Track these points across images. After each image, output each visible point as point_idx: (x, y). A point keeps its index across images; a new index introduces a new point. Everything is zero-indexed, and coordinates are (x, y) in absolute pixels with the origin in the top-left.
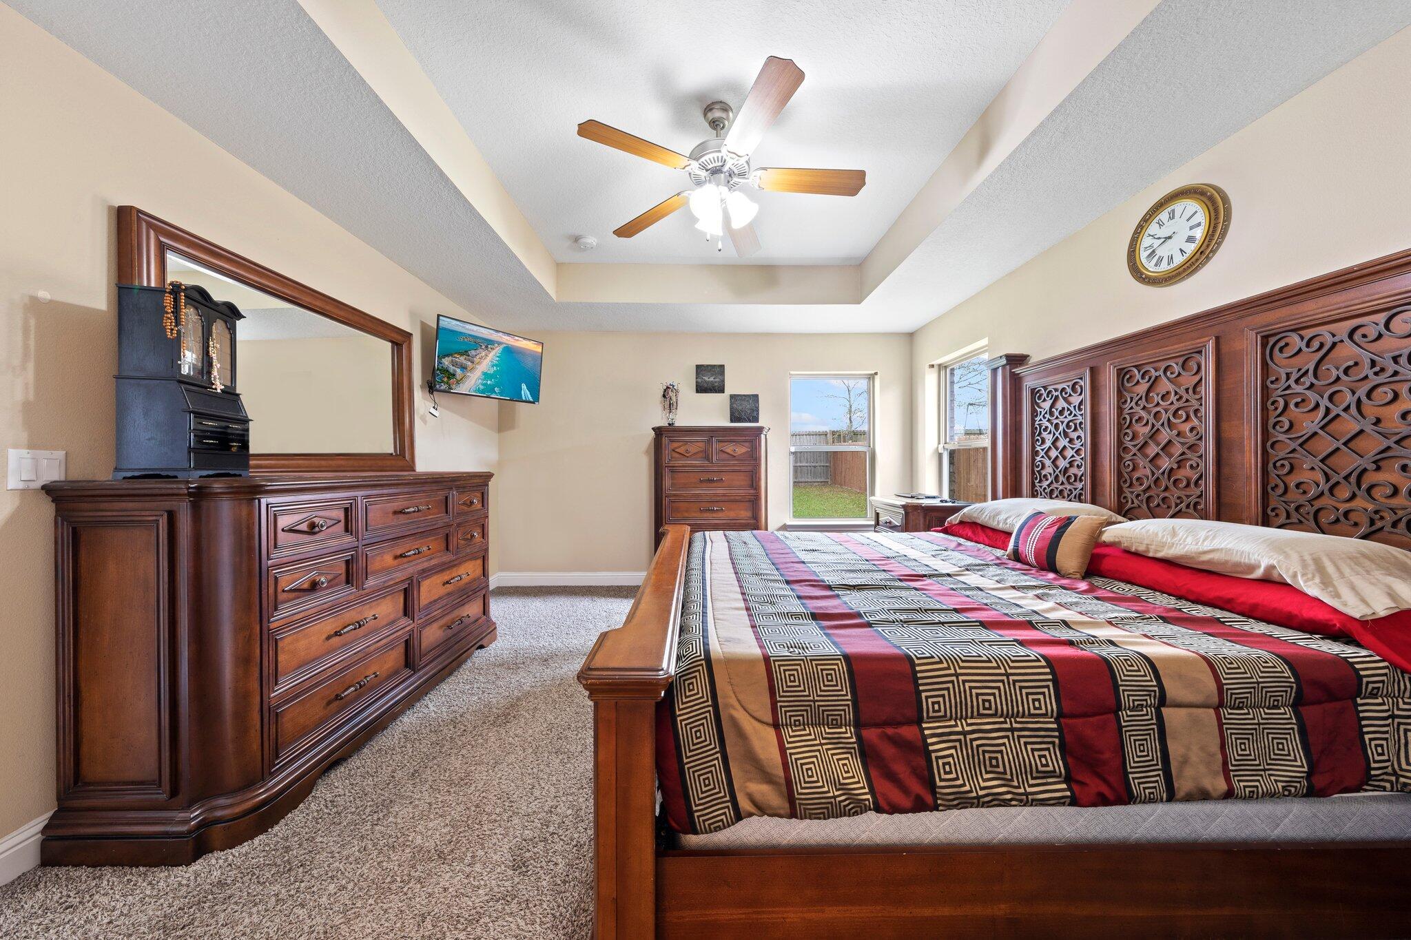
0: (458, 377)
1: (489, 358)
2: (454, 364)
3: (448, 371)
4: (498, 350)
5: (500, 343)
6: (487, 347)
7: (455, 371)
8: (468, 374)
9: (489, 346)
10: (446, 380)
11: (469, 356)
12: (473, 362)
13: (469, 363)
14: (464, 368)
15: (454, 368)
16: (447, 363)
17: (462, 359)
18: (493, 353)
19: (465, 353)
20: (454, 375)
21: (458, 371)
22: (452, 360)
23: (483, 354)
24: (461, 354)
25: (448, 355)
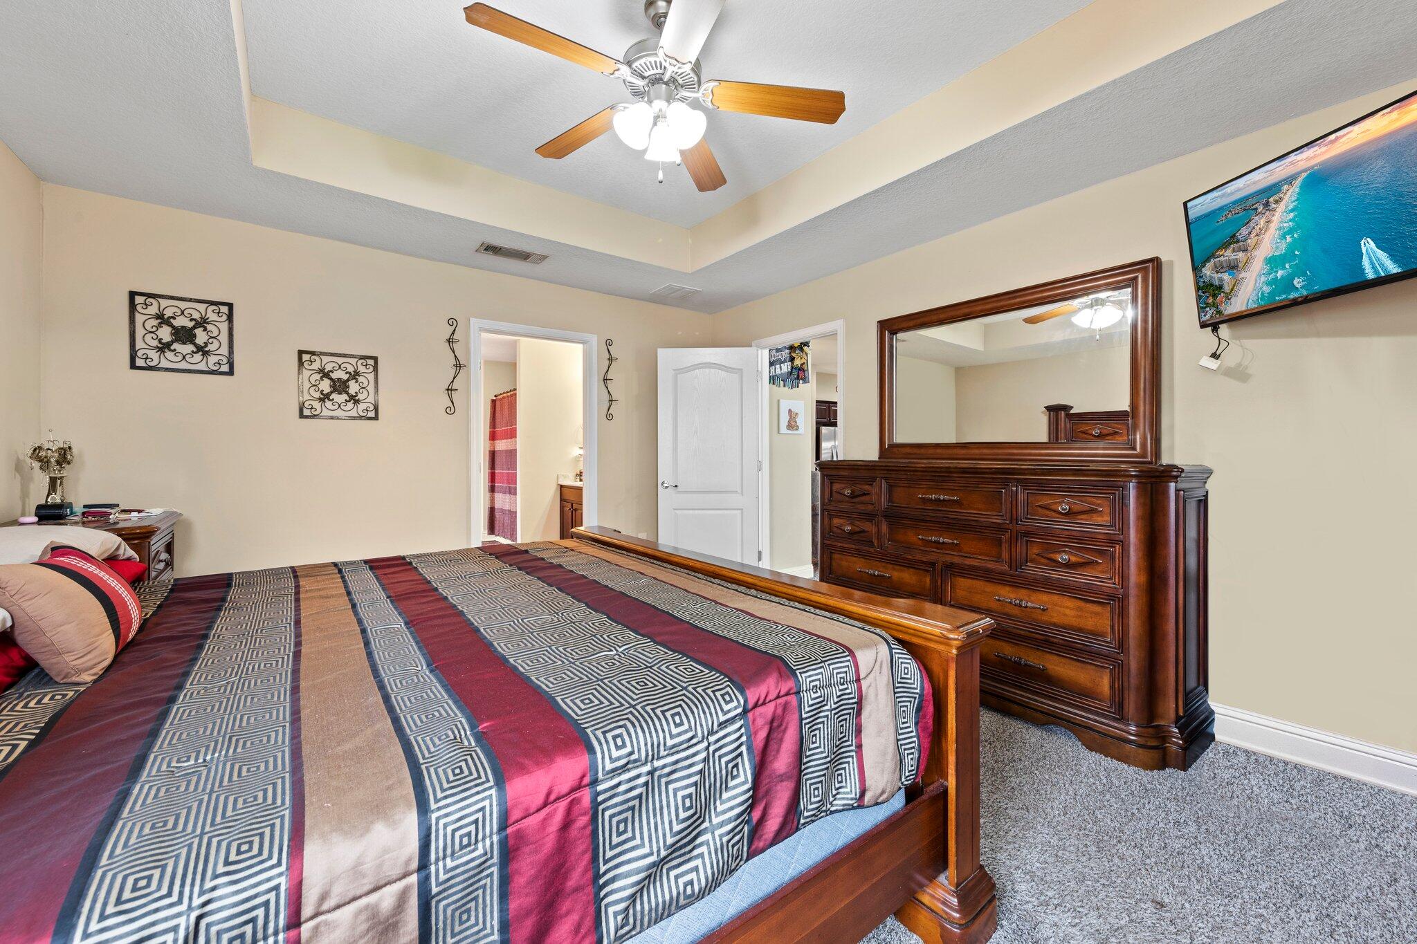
0: (1227, 288)
1: (1273, 226)
2: (1219, 269)
3: (1212, 285)
4: (1290, 195)
5: (1290, 180)
6: (1267, 204)
7: (1221, 280)
8: (1242, 276)
9: (1271, 200)
10: (1211, 300)
11: (1238, 241)
12: (1245, 250)
13: (1241, 255)
14: (1233, 267)
15: (1219, 275)
16: (1208, 273)
17: (1229, 255)
18: (1281, 207)
19: (1233, 239)
20: (1221, 287)
21: (1226, 277)
22: (1215, 263)
23: (1262, 222)
24: (1225, 246)
25: (1208, 260)
